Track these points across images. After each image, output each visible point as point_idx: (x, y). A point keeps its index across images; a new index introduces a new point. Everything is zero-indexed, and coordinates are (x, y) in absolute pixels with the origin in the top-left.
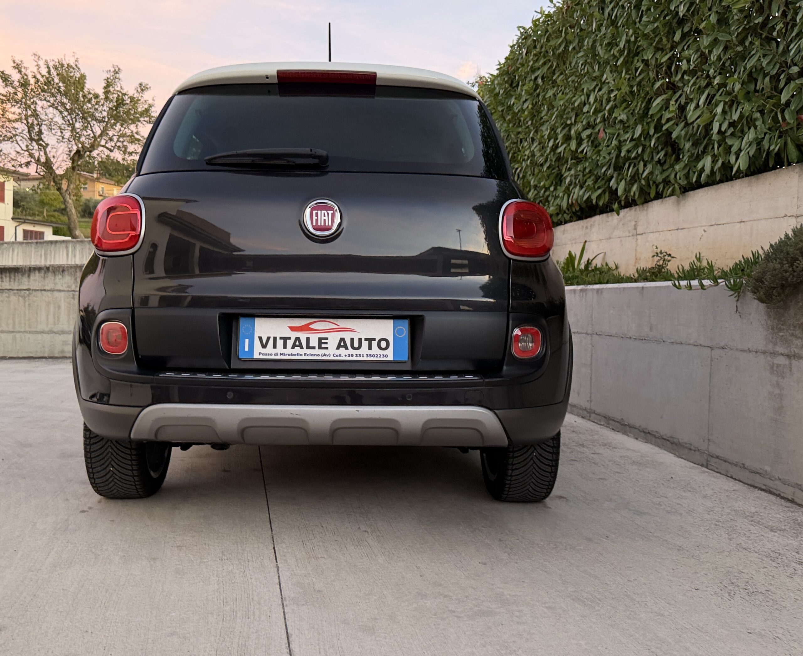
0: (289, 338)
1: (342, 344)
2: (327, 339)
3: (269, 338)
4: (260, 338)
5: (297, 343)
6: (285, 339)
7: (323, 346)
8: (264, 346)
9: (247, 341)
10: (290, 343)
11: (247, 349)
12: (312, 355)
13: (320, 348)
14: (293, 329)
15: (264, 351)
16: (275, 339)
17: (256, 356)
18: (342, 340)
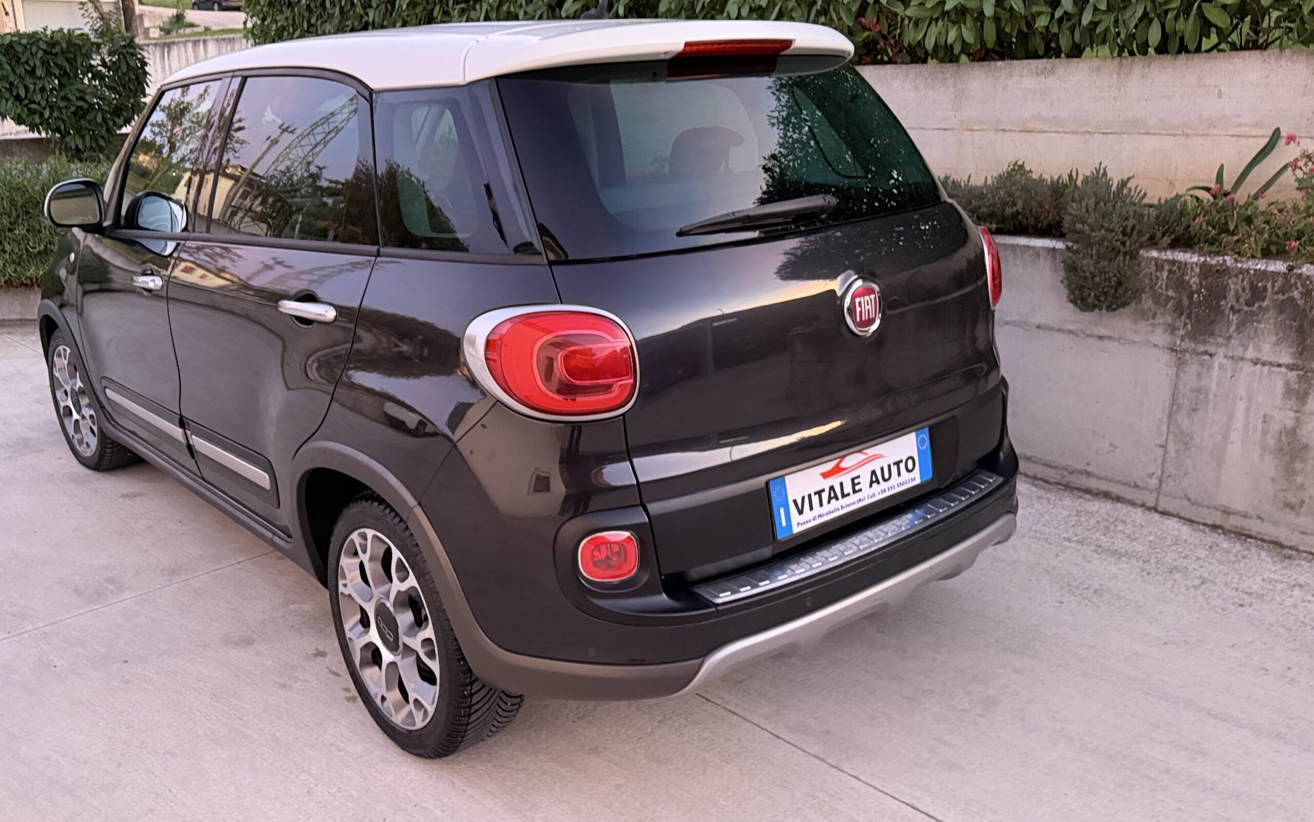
0: (823, 490)
1: (874, 480)
2: (859, 477)
3: (803, 498)
4: (795, 502)
5: (833, 497)
6: (819, 493)
7: (857, 488)
8: (801, 512)
9: (782, 510)
10: (825, 496)
11: (784, 524)
12: (848, 505)
13: (855, 492)
14: (825, 475)
15: (802, 518)
16: (810, 496)
17: (796, 530)
18: (874, 473)
